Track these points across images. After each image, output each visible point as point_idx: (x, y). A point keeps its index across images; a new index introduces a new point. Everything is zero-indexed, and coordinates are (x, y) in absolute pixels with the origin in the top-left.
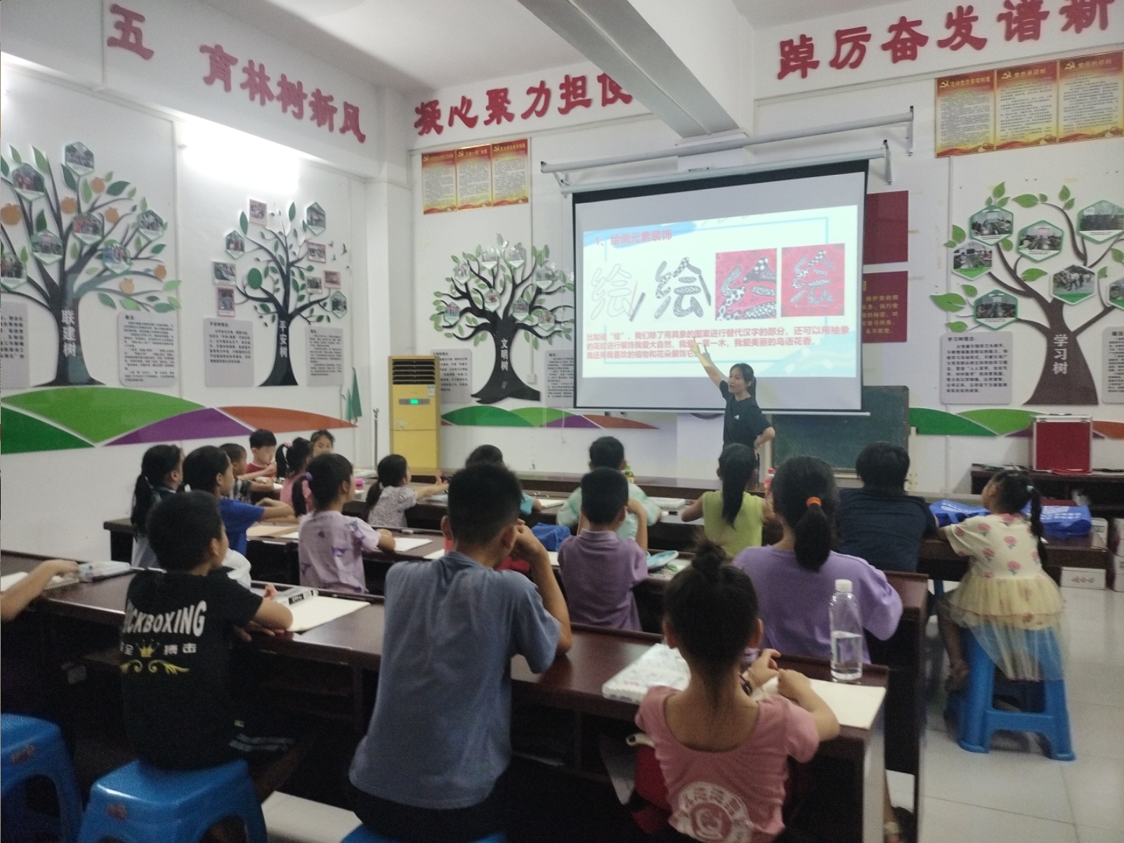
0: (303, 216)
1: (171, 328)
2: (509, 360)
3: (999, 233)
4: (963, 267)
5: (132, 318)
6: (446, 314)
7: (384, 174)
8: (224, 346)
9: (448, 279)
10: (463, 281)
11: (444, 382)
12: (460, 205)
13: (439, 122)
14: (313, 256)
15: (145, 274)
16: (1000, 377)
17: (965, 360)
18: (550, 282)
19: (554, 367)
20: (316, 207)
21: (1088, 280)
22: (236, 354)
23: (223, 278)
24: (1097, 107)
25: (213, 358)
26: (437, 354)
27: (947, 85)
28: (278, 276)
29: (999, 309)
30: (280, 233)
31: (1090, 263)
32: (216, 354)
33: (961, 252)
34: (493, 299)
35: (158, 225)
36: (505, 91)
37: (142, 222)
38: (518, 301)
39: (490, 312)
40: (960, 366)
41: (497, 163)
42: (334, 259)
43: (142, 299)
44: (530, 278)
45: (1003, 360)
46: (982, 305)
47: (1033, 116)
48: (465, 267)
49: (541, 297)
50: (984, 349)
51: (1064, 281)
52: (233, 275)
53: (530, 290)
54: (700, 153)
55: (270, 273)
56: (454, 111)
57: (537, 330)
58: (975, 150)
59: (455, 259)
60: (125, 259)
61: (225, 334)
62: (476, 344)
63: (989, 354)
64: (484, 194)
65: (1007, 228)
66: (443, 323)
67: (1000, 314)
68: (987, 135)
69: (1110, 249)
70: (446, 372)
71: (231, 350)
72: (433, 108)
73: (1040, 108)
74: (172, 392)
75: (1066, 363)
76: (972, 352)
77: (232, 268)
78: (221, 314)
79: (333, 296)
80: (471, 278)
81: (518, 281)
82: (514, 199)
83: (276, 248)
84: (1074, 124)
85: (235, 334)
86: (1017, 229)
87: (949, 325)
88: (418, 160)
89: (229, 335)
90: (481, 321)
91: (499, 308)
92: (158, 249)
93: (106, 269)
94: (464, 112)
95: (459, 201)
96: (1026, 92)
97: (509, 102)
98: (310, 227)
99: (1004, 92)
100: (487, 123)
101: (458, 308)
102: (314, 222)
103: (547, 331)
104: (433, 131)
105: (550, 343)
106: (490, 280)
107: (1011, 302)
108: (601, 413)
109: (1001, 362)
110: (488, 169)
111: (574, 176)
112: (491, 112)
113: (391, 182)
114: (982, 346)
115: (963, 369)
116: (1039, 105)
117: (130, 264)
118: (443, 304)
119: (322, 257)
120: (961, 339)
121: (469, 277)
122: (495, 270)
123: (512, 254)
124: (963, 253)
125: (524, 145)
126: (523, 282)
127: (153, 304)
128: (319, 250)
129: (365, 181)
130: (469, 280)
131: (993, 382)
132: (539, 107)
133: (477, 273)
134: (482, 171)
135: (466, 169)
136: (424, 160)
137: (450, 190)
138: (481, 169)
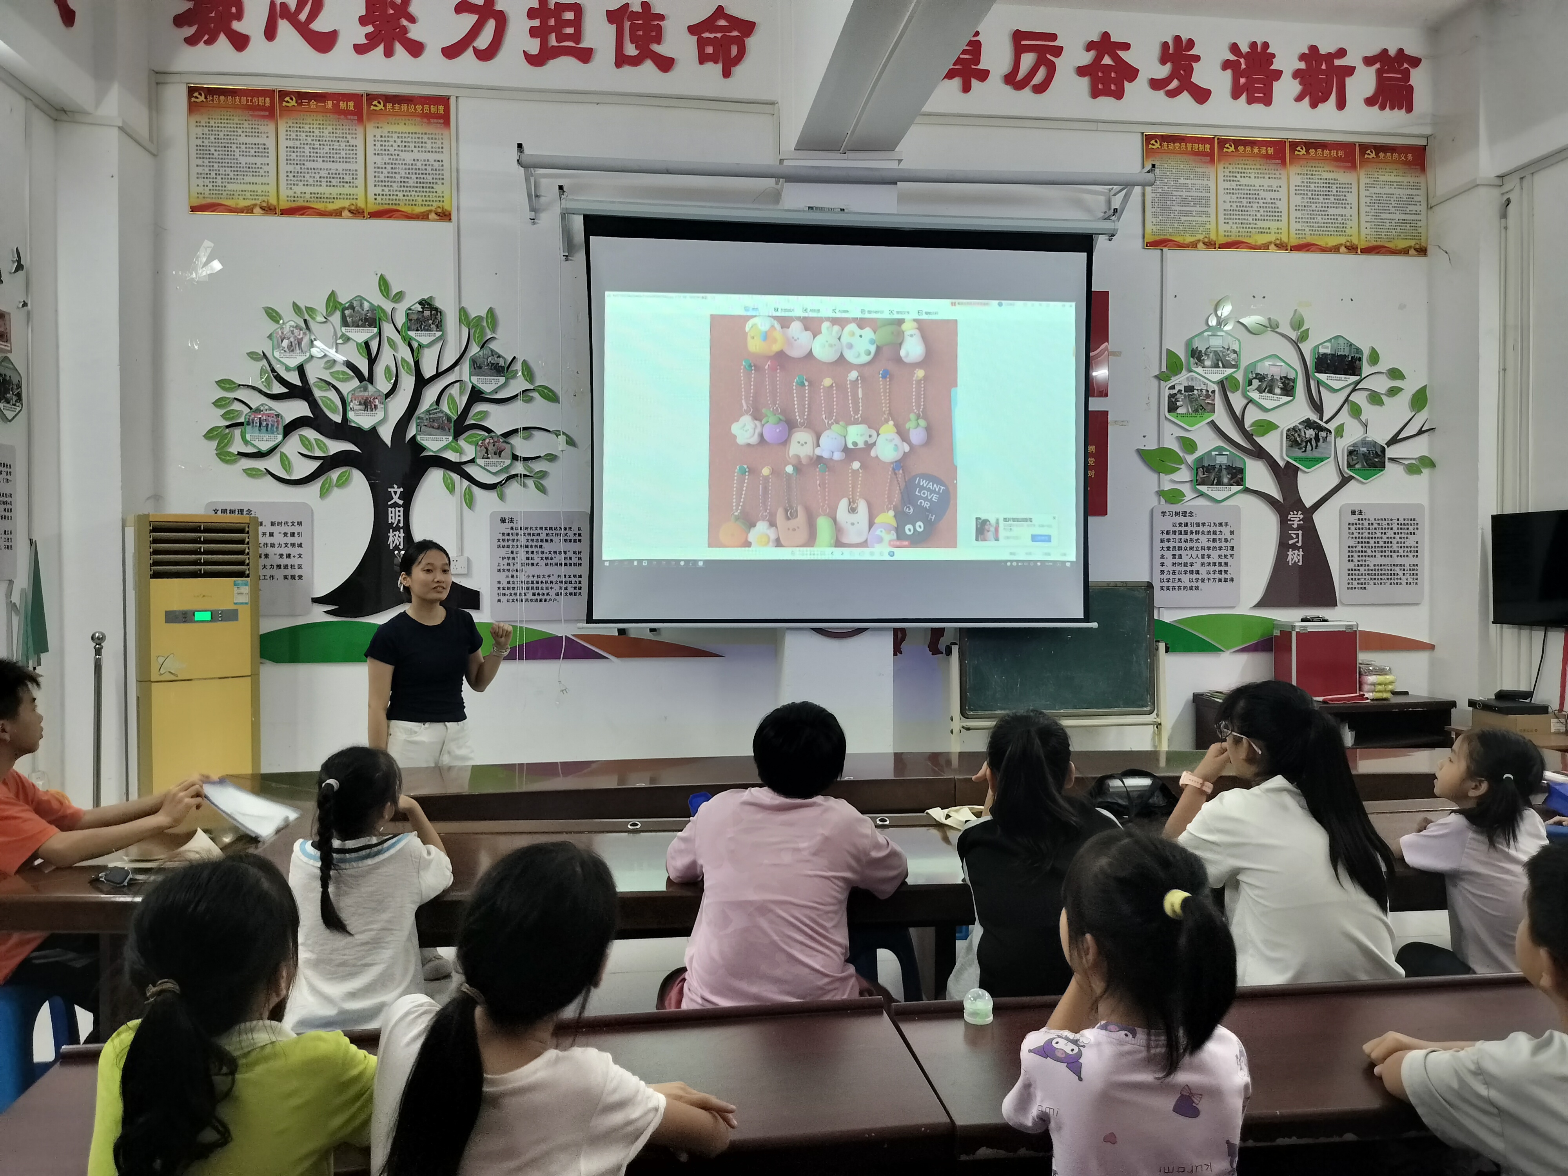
2: (407, 527)
3: (1224, 367)
4: (1179, 411)
6: (248, 428)
7: (111, 110)
9: (252, 355)
10: (293, 362)
12: (284, 205)
13: (236, 26)
16: (1226, 568)
17: (1183, 545)
18: (502, 380)
21: (1325, 439)
24: (1331, 211)
26: (224, 511)
27: (1158, 145)
29: (1224, 472)
31: (1326, 416)
33: (1177, 388)
34: (367, 405)
39: (359, 430)
40: (1177, 553)
41: (378, 132)
44: (457, 369)
45: (1228, 544)
46: (1203, 467)
47: (1262, 210)
48: (298, 334)
49: (482, 407)
50: (1206, 529)
51: (1298, 439)
56: (279, 11)
58: (1194, 245)
59: (273, 315)
62: (324, 493)
63: (1212, 537)
64: (347, 190)
65: (1233, 360)
66: (237, 446)
67: (1226, 480)
68: (1208, 226)
69: (1346, 400)
73: (1269, 201)
75: (1301, 550)
76: (1192, 532)
81: (429, 371)
82: (419, 210)
84: (1307, 229)
86: (1244, 363)
87: (1160, 493)
88: (177, 95)
90: (336, 447)
91: (382, 422)
94: (303, 16)
95: (282, 196)
96: (1252, 176)
97: (412, 20)
99: (1227, 171)
100: (360, 49)
101: (278, 416)
103: (496, 474)
104: (223, 39)
105: (502, 497)
106: (362, 365)
107: (1238, 465)
109: (1226, 548)
110: (359, 143)
112: (370, 29)
113: (124, 131)
114: (1204, 524)
115: (1180, 556)
116: (1269, 195)
118: (237, 406)
120: (1177, 514)
122: (374, 346)
123: (415, 317)
124: (1180, 391)
125: (441, 108)
126: (440, 374)
129: (59, 115)
130: (307, 361)
131: (1217, 576)
132: (484, 41)
134: (343, 144)
135: (304, 135)
136: (193, 99)
137: (262, 171)
138: (340, 139)
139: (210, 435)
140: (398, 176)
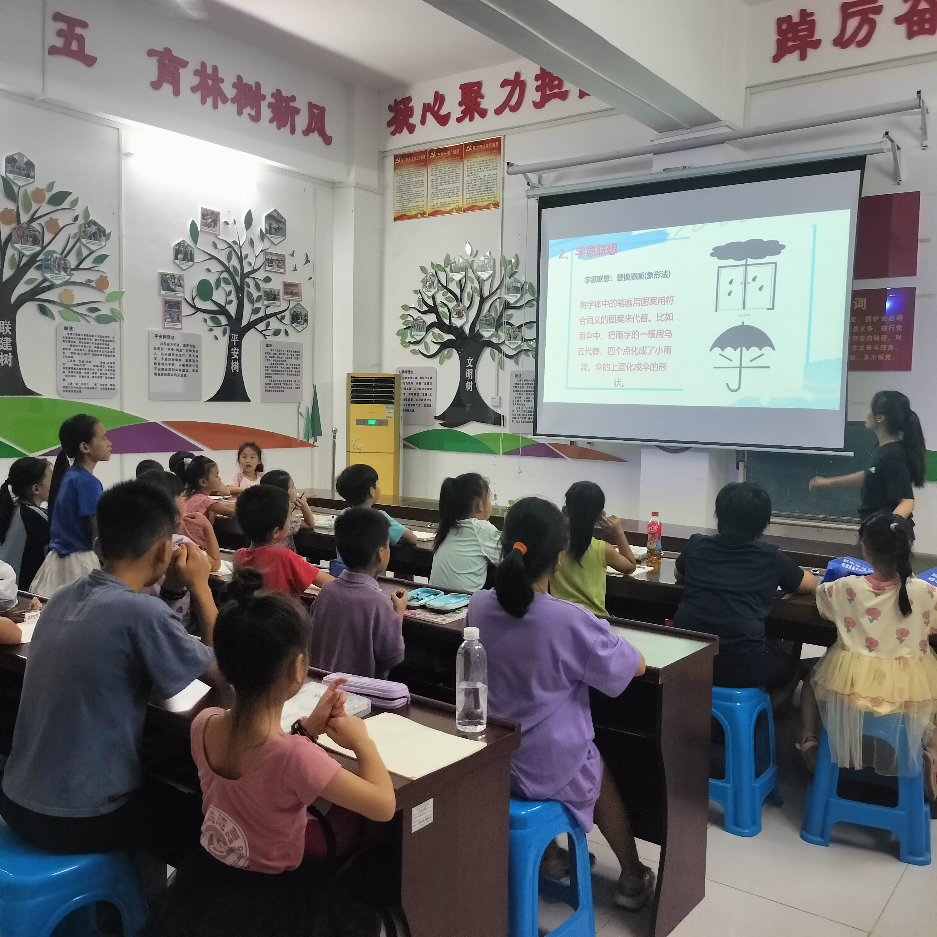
0: (260, 224)
1: (112, 339)
2: (474, 381)
5: (71, 329)
6: (412, 329)
7: (352, 178)
8: (170, 359)
9: (415, 291)
10: (430, 294)
11: (408, 402)
12: (429, 211)
13: (412, 121)
14: (271, 266)
15: (87, 284)
18: (519, 295)
19: (519, 389)
20: (275, 215)
22: (182, 368)
23: (170, 289)
25: (157, 371)
26: (403, 372)
28: (231, 288)
30: (234, 242)
32: (161, 367)
34: (459, 314)
35: (100, 236)
36: (479, 84)
37: (84, 232)
38: (485, 316)
39: (456, 327)
41: (469, 164)
42: (295, 270)
43: (82, 310)
44: (499, 290)
48: (433, 279)
49: (511, 312)
52: (181, 286)
53: (497, 304)
54: (677, 150)
55: (222, 284)
56: (427, 108)
57: (503, 348)
59: (423, 269)
60: (65, 270)
61: (171, 347)
62: (441, 362)
64: (455, 198)
66: (409, 339)
70: (411, 392)
71: (177, 363)
72: (406, 105)
74: (113, 405)
77: (180, 278)
78: (166, 326)
79: (291, 309)
80: (438, 290)
81: (486, 294)
82: (486, 203)
83: (229, 258)
85: (181, 347)
88: (390, 162)
89: (175, 348)
90: (448, 337)
91: (465, 323)
92: (101, 259)
93: (45, 280)
94: (436, 108)
95: (429, 207)
97: (482, 97)
98: (268, 235)
100: (459, 120)
101: (424, 322)
102: (273, 231)
103: (514, 349)
104: (405, 130)
105: (516, 363)
106: (458, 292)
108: (566, 441)
110: (461, 171)
111: (549, 177)
112: (464, 107)
113: (358, 187)
117: (71, 275)
118: (409, 318)
119: (280, 267)
121: (436, 289)
122: (463, 282)
123: (481, 264)
125: (497, 143)
126: (491, 295)
127: (94, 315)
128: (277, 260)
129: (333, 185)
130: (436, 293)
132: (513, 102)
133: (445, 285)
134: (454, 173)
135: (438, 171)
136: (396, 162)
137: (421, 194)
138: (453, 171)
139: (398, 334)
140: (476, 186)
